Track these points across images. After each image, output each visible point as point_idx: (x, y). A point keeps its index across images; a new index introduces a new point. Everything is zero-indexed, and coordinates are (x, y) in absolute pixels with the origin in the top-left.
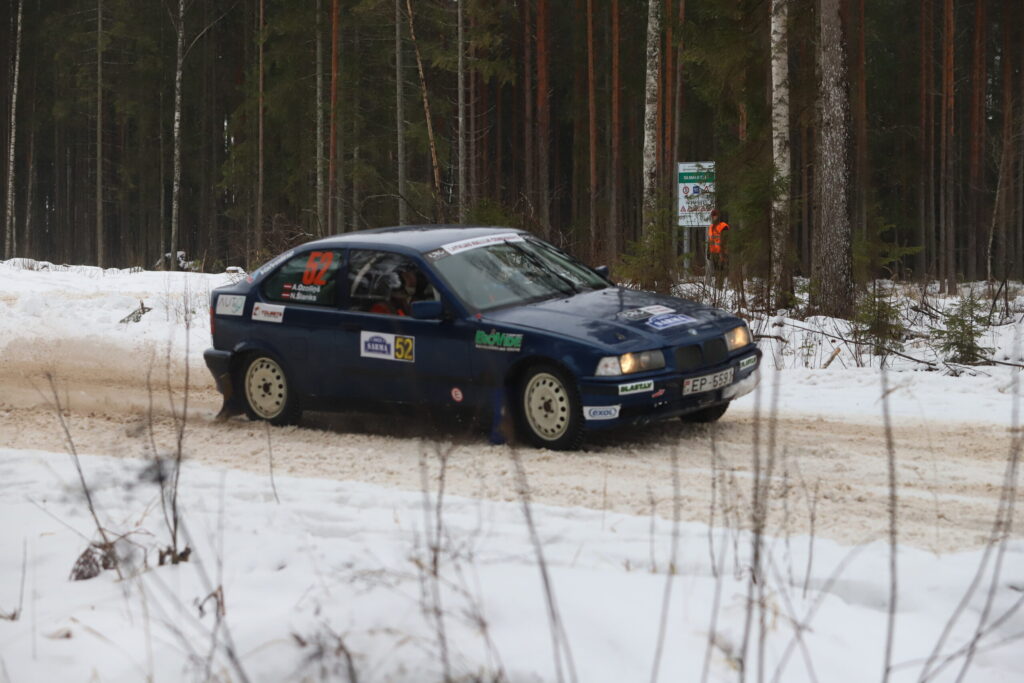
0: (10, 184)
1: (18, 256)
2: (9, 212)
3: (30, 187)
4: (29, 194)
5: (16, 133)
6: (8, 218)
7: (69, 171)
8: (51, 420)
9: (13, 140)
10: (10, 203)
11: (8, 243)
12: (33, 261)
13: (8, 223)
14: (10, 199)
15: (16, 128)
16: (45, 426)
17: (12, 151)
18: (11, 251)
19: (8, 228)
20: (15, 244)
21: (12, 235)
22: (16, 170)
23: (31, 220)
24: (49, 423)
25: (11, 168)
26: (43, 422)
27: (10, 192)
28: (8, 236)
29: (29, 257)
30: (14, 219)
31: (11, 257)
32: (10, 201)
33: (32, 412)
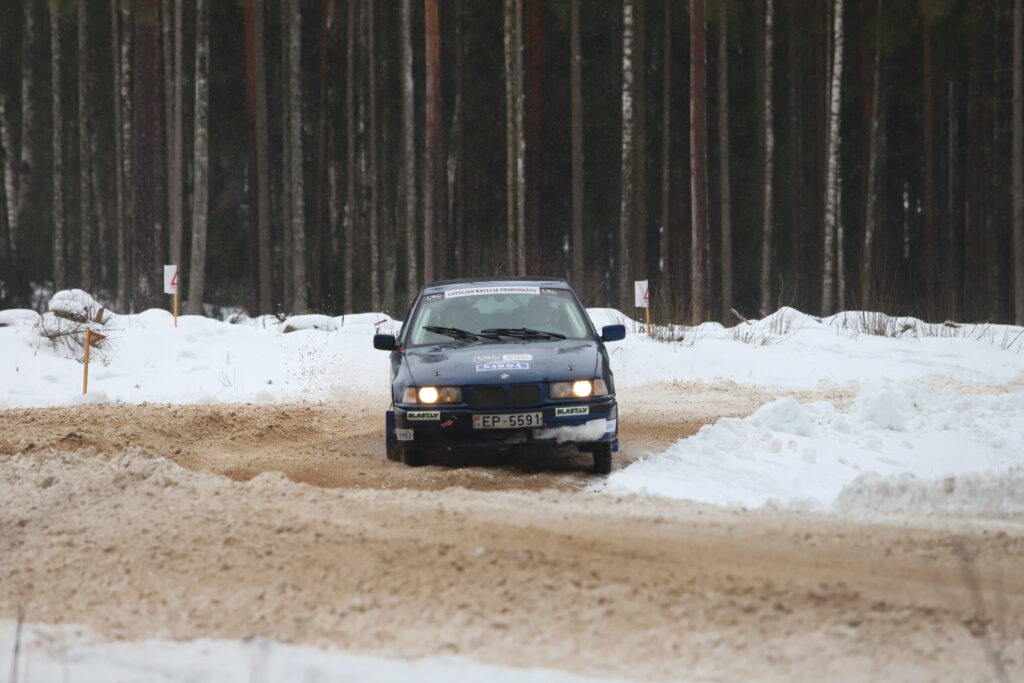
0: (832, 160)
1: (849, 307)
2: (830, 218)
3: (872, 166)
4: (871, 179)
5: (844, 54)
6: (828, 230)
7: (953, 128)
8: (944, 643)
9: (838, 69)
10: (831, 199)
11: (827, 281)
12: (884, 318)
13: (828, 239)
14: (831, 192)
15: (845, 45)
16: (932, 657)
17: (836, 93)
19: (828, 250)
20: (842, 284)
21: (835, 265)
22: (843, 132)
23: (875, 233)
24: (940, 650)
25: (834, 127)
26: (929, 648)
27: (831, 177)
28: (828, 266)
29: (873, 308)
30: (840, 231)
31: (834, 311)
32: (832, 196)
33: (904, 627)
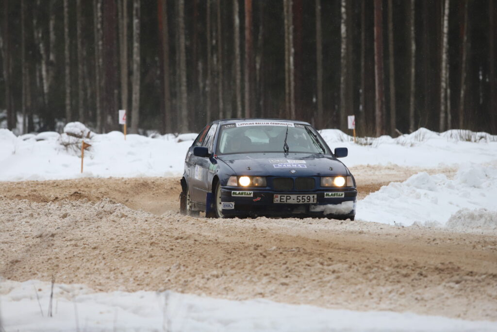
0: (444, 56)
1: (454, 128)
2: (443, 84)
3: (464, 58)
4: (464, 65)
6: (442, 90)
9: (447, 12)
11: (442, 115)
12: (470, 132)
13: (442, 95)
17: (446, 23)
19: (442, 100)
20: (450, 117)
21: (446, 107)
22: (450, 42)
23: (466, 92)
25: (445, 40)
26: (494, 293)
27: (444, 64)
28: (443, 108)
29: (465, 128)
30: (449, 91)
31: (446, 129)
32: (444, 73)
33: (482, 284)
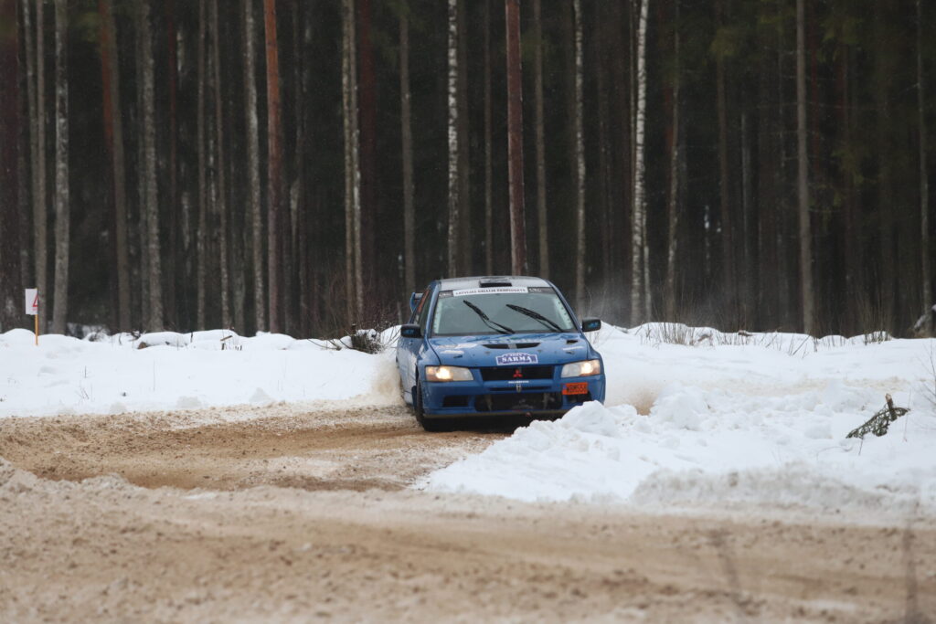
0: (638, 187)
1: (655, 319)
2: (637, 238)
3: (674, 191)
4: (673, 203)
5: (647, 91)
6: (635, 249)
7: (746, 157)
9: (641, 104)
10: (637, 221)
11: (636, 295)
12: (684, 326)
13: (636, 257)
14: (638, 215)
15: (647, 82)
17: (640, 126)
18: (643, 312)
19: (635, 268)
20: (649, 297)
21: (642, 281)
22: (648, 160)
23: (677, 252)
25: (640, 156)
27: (637, 201)
28: (636, 282)
29: (675, 320)
30: (646, 250)
31: (641, 321)
32: (639, 219)
33: (687, 609)
